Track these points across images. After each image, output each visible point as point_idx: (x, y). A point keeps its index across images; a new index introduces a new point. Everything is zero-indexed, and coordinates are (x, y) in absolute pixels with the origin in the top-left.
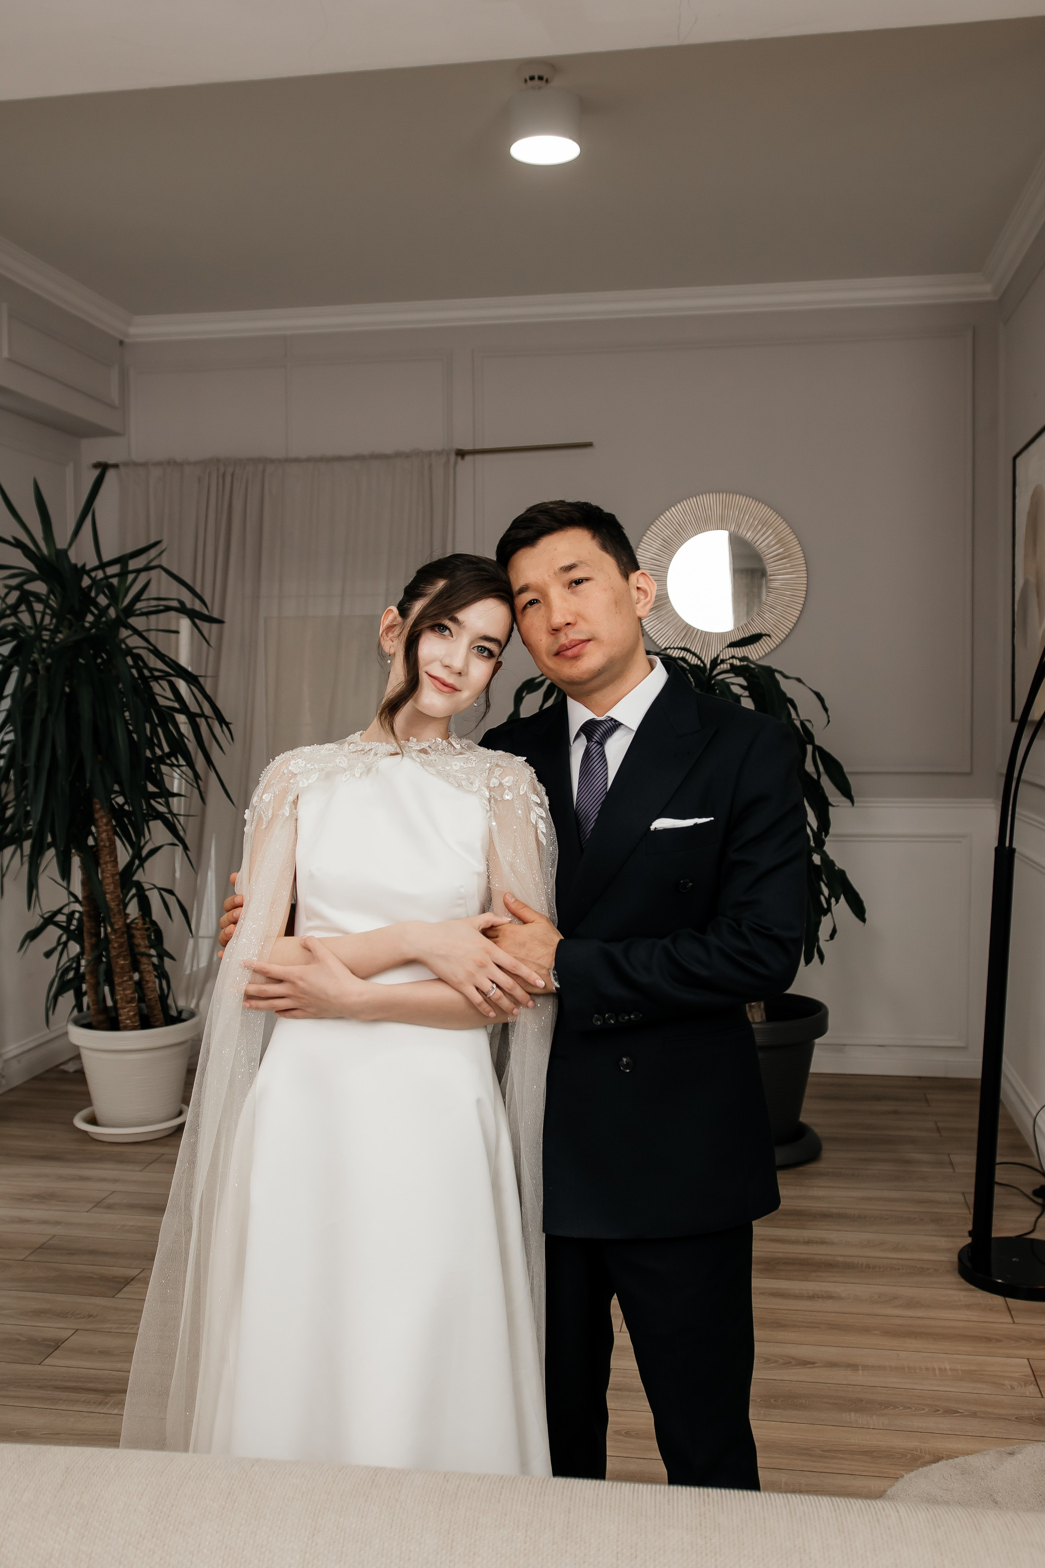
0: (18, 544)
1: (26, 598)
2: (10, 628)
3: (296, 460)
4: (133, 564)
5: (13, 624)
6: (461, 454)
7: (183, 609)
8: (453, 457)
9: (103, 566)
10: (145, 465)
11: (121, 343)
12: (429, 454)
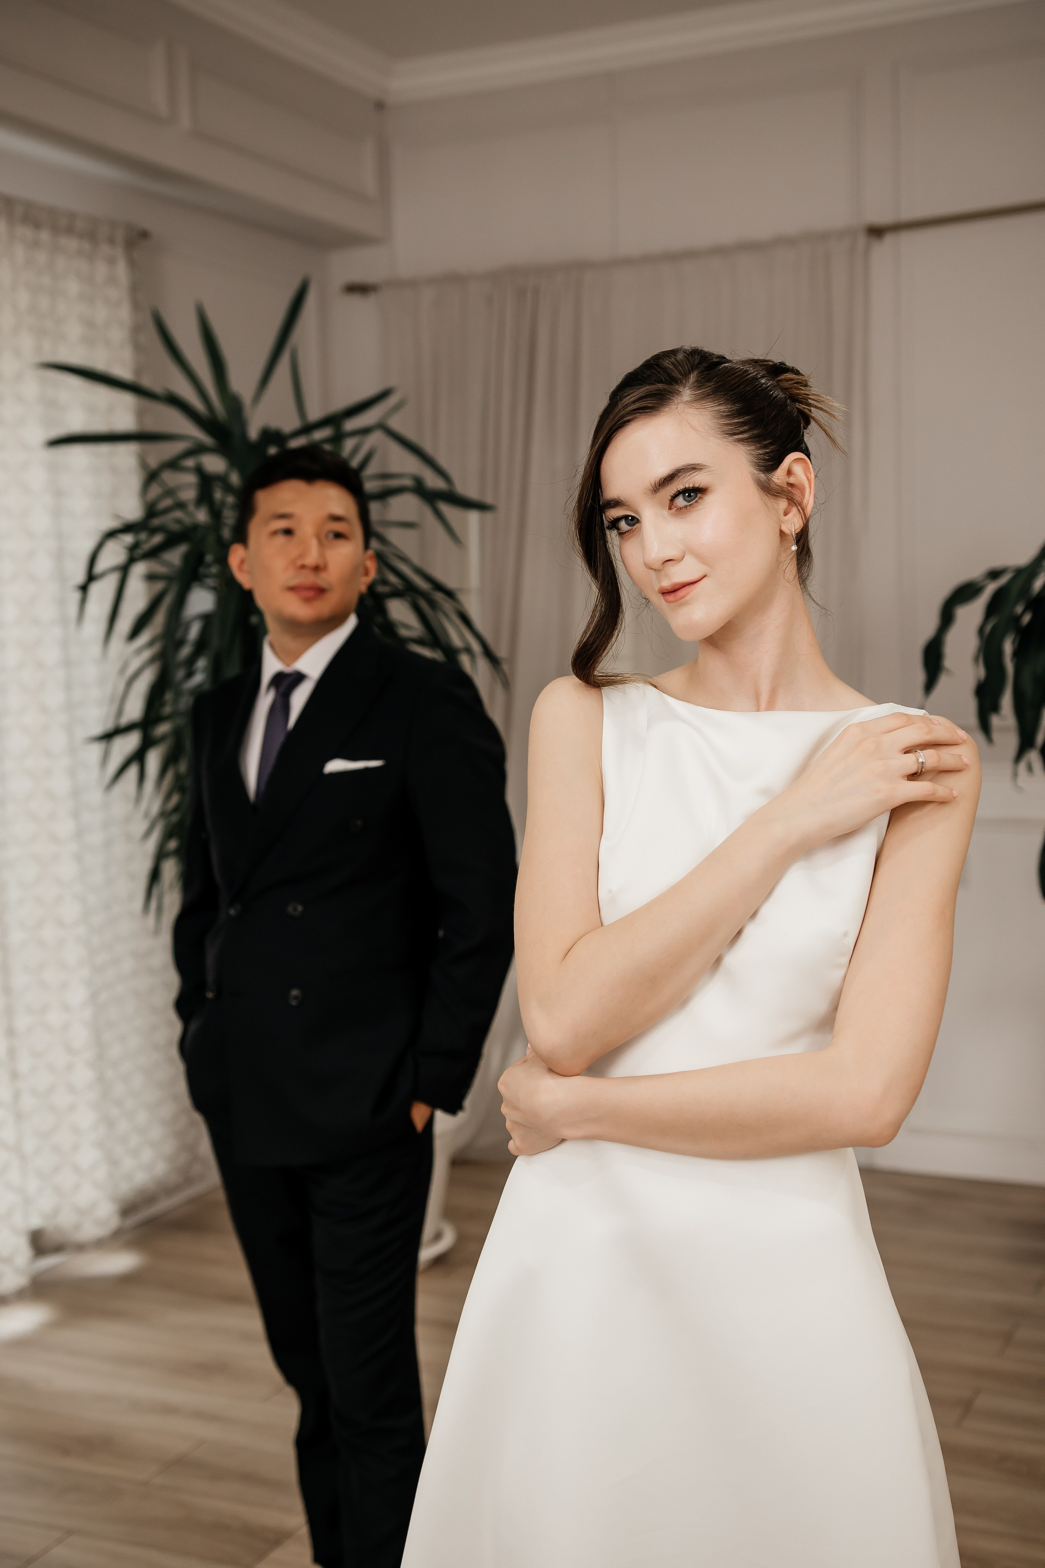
0: (173, 400)
1: (206, 481)
2: (175, 527)
3: (627, 262)
4: (350, 425)
5: (178, 521)
6: (876, 232)
7: (420, 489)
8: (862, 240)
9: (307, 429)
10: (412, 284)
11: (380, 106)
12: (823, 237)
